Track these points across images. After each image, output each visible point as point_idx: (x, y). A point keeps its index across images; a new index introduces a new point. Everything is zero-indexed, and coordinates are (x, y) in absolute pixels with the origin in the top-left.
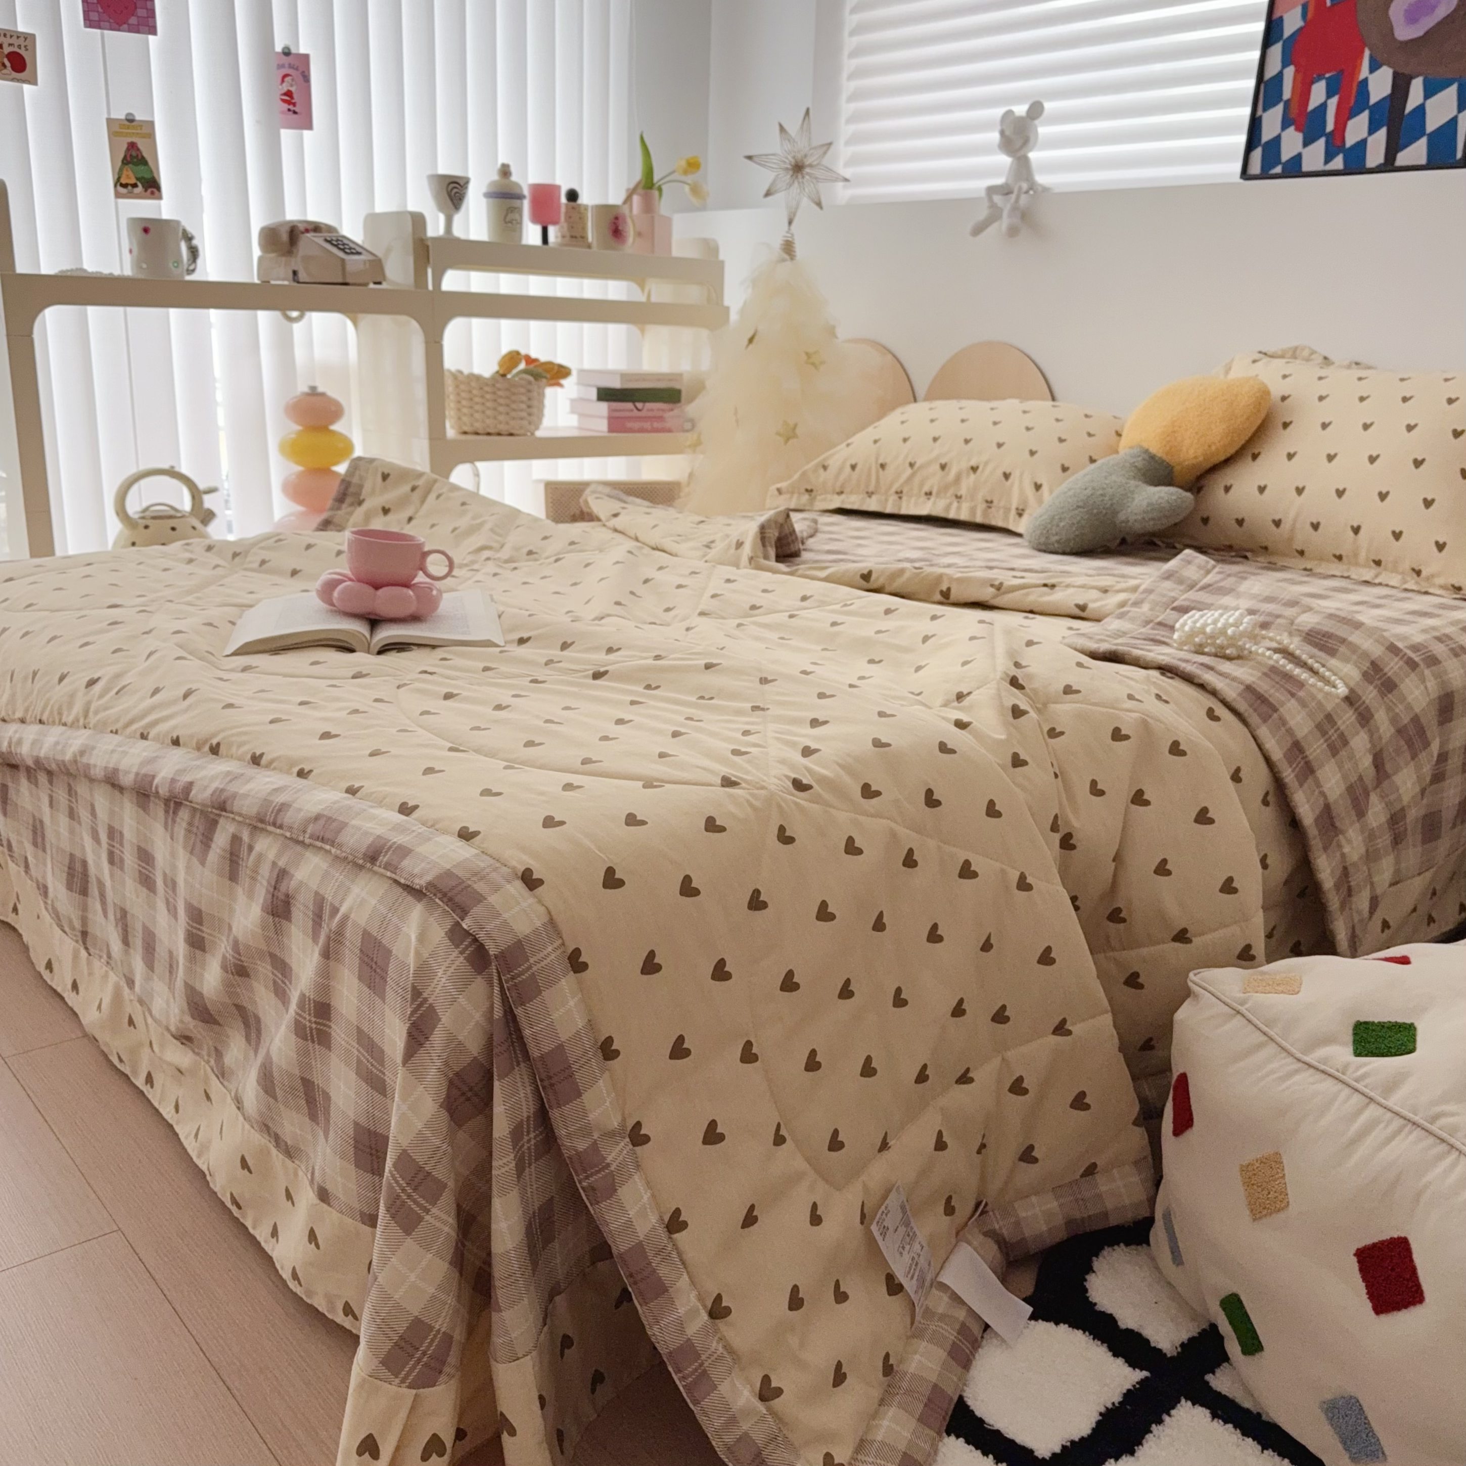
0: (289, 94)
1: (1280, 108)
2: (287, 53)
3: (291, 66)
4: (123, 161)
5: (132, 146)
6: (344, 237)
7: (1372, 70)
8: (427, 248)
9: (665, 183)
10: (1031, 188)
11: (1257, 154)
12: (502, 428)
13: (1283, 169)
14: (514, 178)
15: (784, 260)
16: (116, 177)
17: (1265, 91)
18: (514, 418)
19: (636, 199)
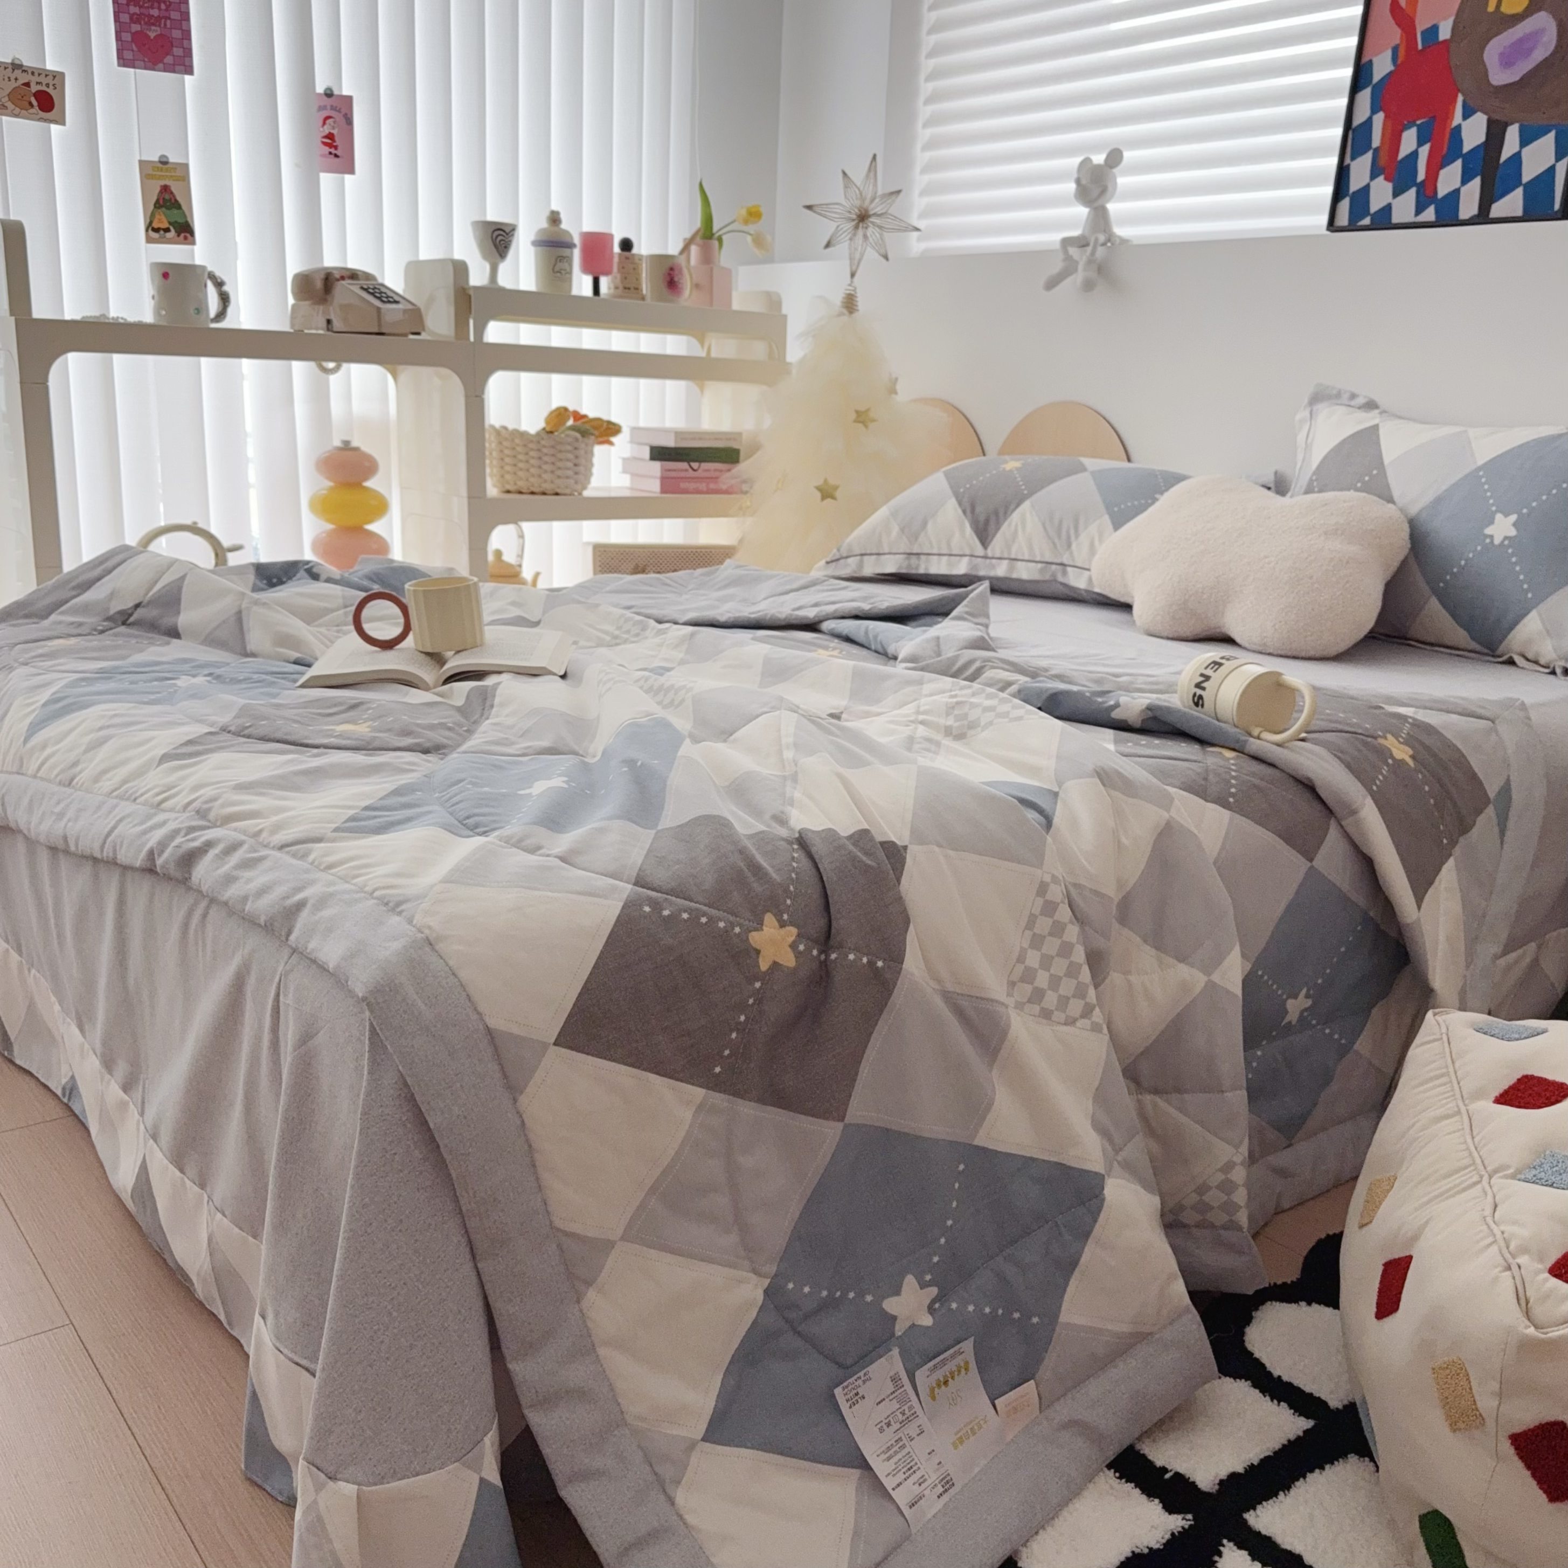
0: (330, 136)
1: (1369, 156)
2: (329, 94)
3: (333, 108)
4: (155, 206)
5: (165, 189)
6: (383, 285)
7: (1466, 116)
8: (470, 297)
9: (725, 233)
10: (1109, 240)
11: (1345, 205)
12: (547, 487)
13: (1372, 220)
14: (564, 226)
15: (843, 314)
16: (148, 221)
17: (1353, 139)
18: (559, 477)
19: (694, 249)
